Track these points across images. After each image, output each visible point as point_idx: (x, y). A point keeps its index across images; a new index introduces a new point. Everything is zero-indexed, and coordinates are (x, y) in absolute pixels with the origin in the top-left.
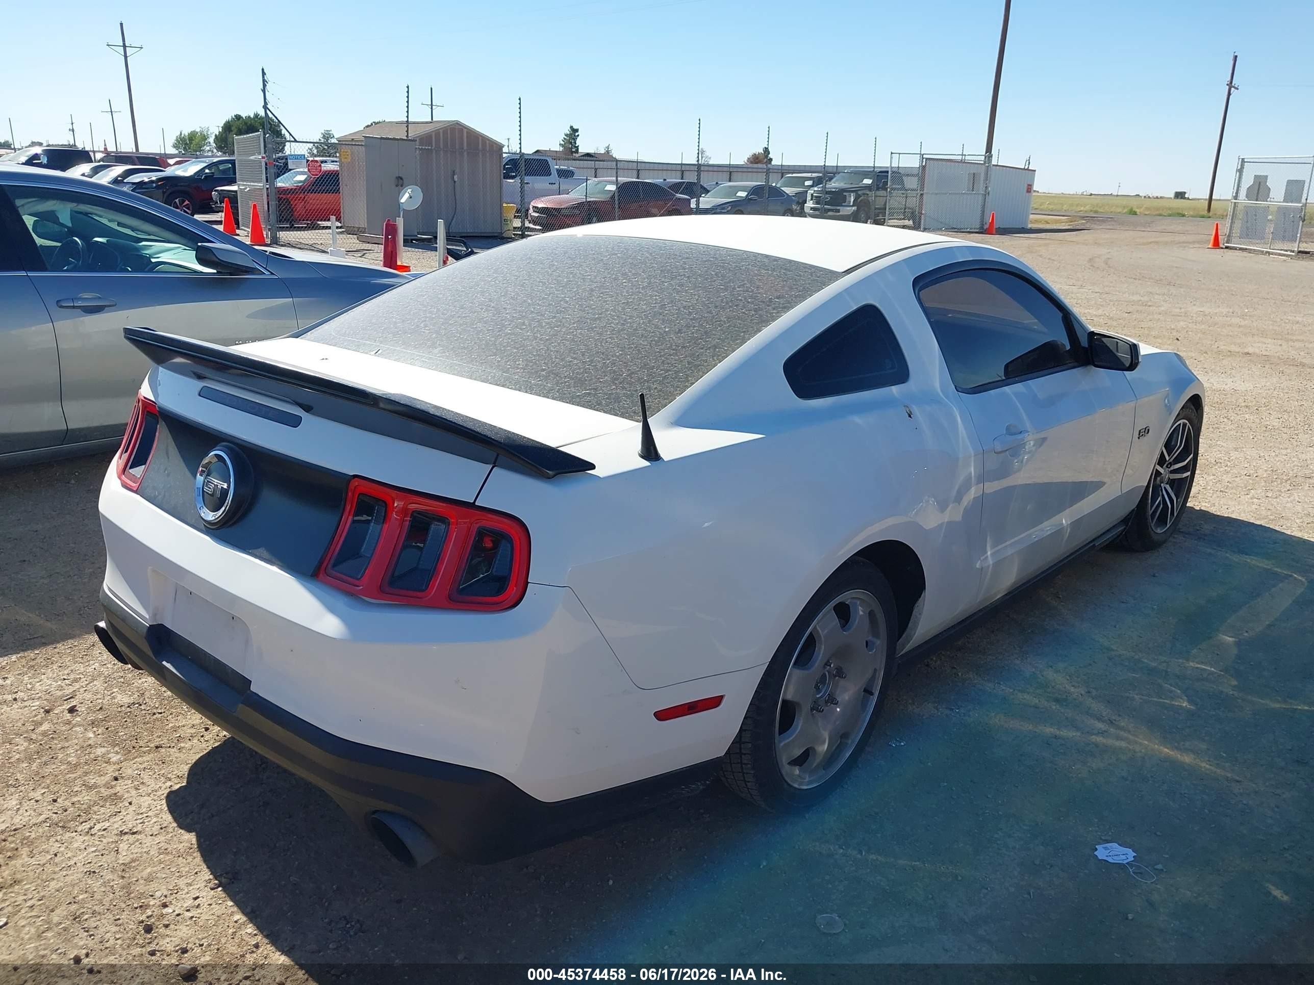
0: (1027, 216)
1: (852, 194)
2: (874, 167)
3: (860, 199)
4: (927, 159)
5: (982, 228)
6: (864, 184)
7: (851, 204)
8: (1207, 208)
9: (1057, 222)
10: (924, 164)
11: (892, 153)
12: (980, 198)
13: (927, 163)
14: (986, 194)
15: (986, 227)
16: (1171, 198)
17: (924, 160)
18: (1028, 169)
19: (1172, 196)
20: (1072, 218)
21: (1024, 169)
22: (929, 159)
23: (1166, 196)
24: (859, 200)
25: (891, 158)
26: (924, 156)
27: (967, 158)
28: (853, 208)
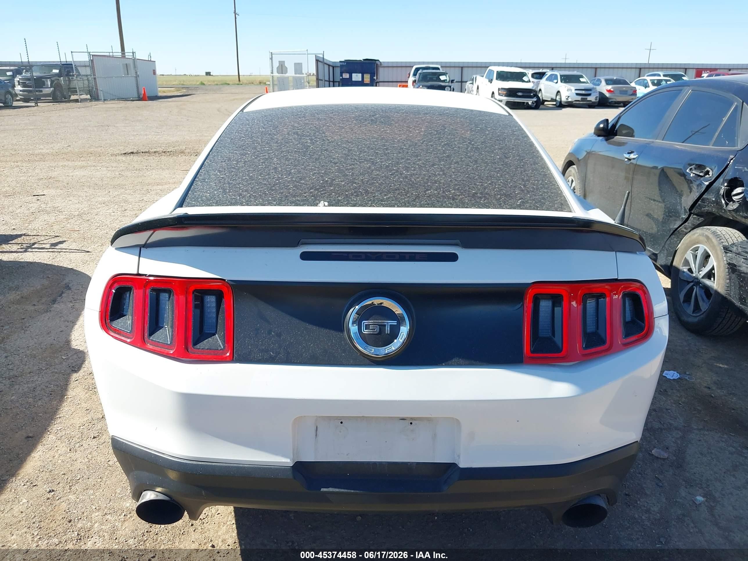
0: (157, 90)
1: (48, 80)
2: (61, 62)
3: (54, 83)
4: (93, 55)
5: (139, 97)
6: (54, 73)
7: (49, 86)
8: (238, 80)
9: (170, 91)
10: (92, 58)
11: (72, 52)
12: (134, 79)
13: (94, 59)
14: (137, 76)
15: (141, 96)
16: (204, 76)
17: (91, 56)
18: (150, 61)
19: (204, 74)
20: (178, 89)
21: (148, 60)
22: (94, 55)
23: (201, 75)
24: (53, 85)
25: (72, 55)
26: (91, 54)
27: (114, 54)
28: (51, 89)
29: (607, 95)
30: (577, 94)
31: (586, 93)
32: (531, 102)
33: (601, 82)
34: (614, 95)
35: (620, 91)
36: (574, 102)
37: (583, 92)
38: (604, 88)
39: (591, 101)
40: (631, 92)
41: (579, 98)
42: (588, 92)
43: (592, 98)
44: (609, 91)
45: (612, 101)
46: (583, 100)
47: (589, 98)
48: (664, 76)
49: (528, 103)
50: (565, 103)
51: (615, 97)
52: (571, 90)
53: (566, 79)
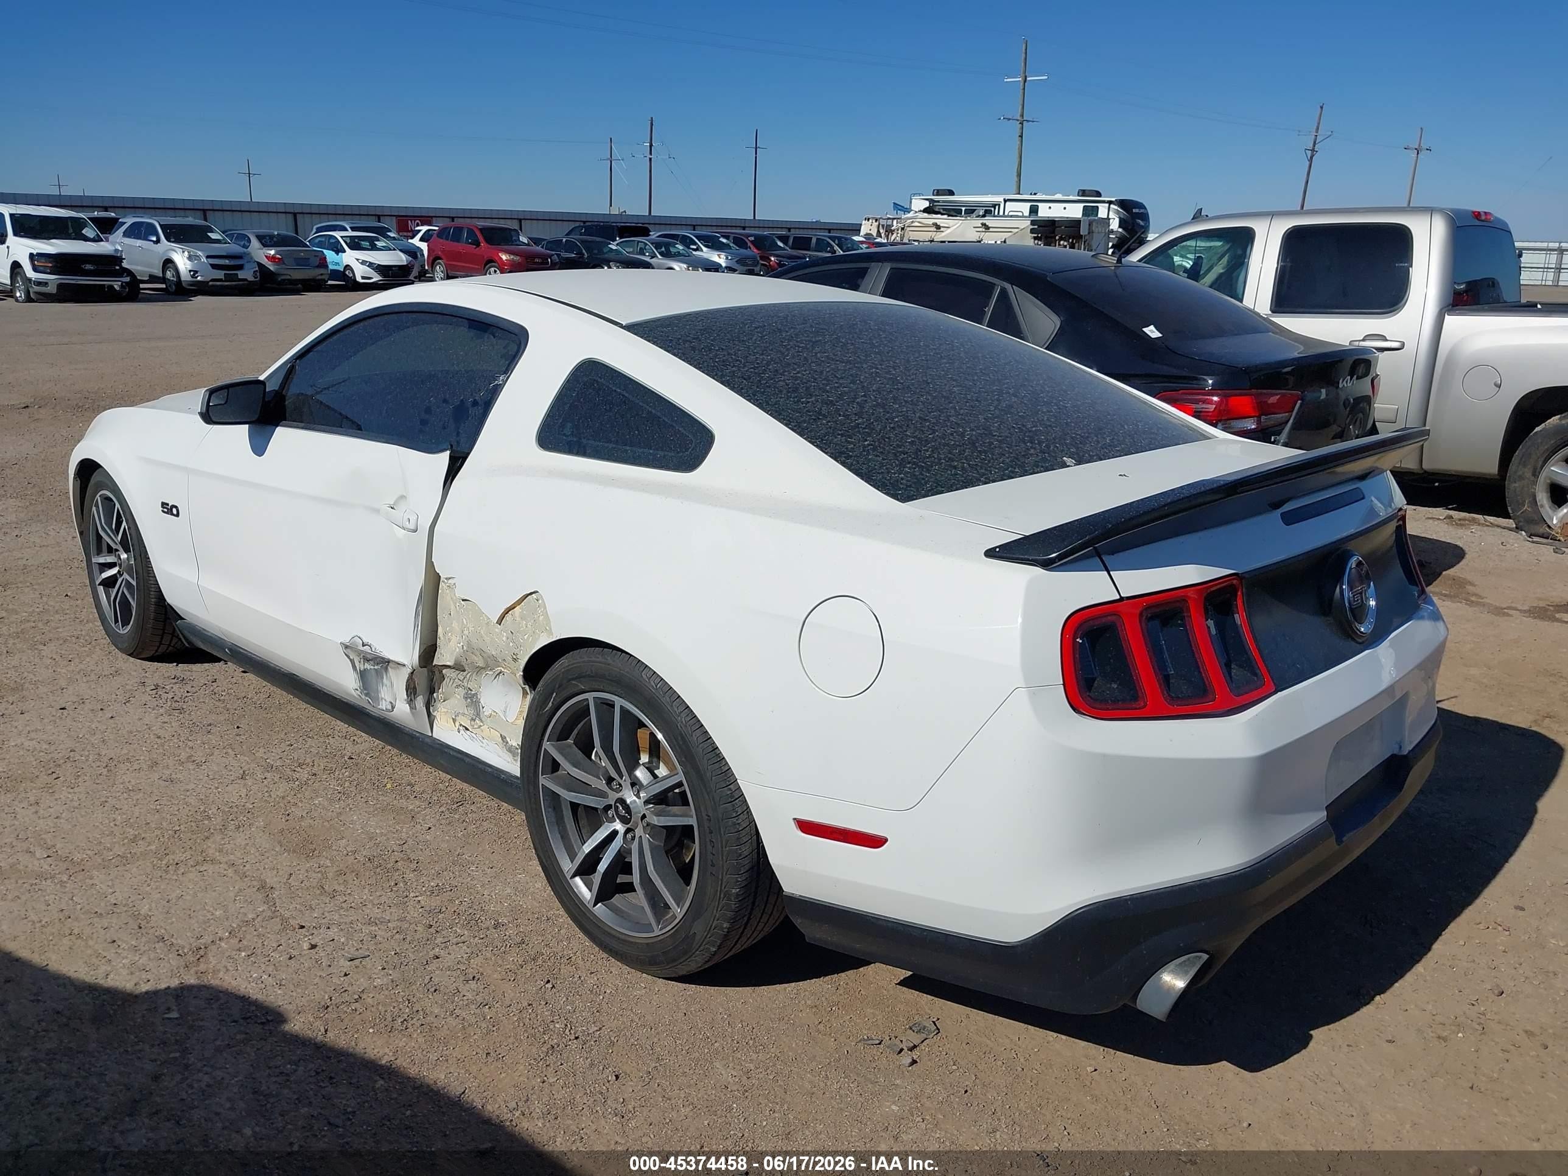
29: (271, 267)
30: (214, 266)
31: (232, 264)
32: (120, 283)
33: (249, 241)
34: (284, 266)
35: (295, 259)
36: (211, 283)
37: (227, 262)
38: (262, 254)
39: (245, 280)
40: (317, 262)
41: (220, 274)
42: (236, 262)
43: (247, 274)
44: (271, 259)
45: (284, 280)
46: (228, 278)
47: (241, 274)
48: (353, 229)
49: (112, 287)
50: (191, 285)
51: (288, 272)
52: (198, 257)
53: (178, 234)
